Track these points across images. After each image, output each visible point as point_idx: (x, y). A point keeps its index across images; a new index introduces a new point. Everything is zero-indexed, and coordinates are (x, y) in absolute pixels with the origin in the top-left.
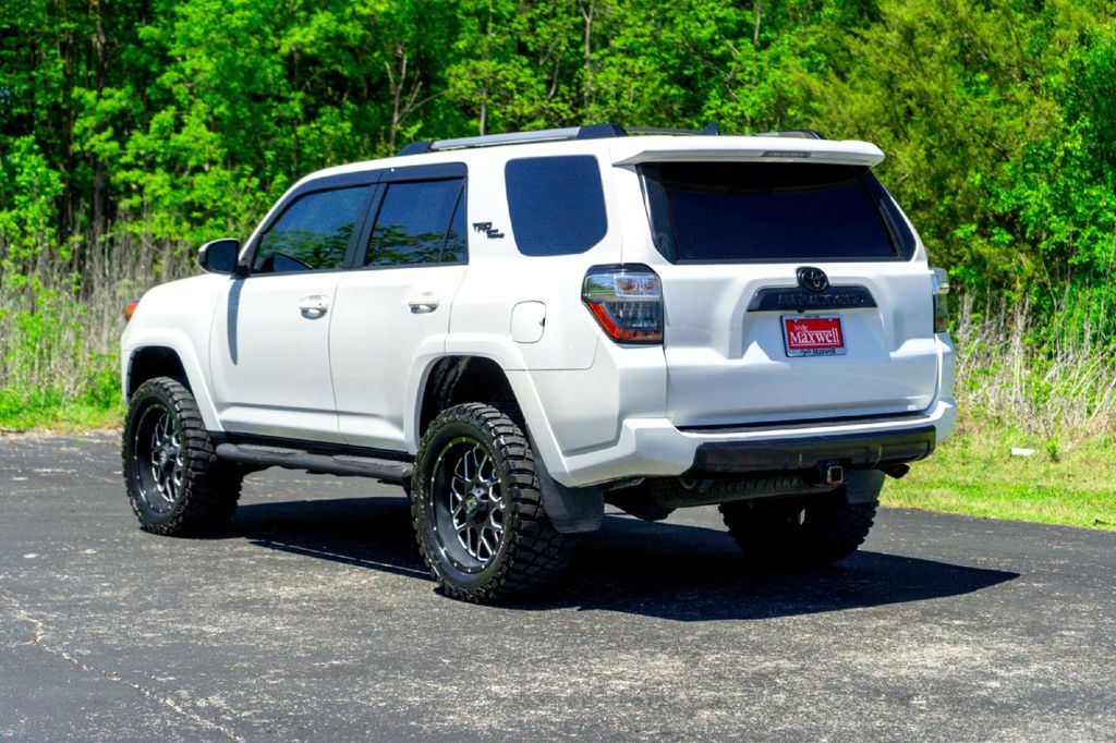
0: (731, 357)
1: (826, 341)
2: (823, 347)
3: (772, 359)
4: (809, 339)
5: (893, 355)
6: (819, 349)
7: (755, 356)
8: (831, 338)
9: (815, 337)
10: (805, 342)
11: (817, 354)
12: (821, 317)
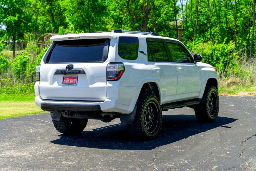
0: (51, 84)
1: (72, 82)
2: (72, 83)
3: (59, 85)
4: (68, 81)
5: (90, 86)
6: (70, 84)
7: (56, 85)
8: (73, 81)
9: (70, 81)
10: (67, 82)
11: (69, 85)
12: (72, 76)
